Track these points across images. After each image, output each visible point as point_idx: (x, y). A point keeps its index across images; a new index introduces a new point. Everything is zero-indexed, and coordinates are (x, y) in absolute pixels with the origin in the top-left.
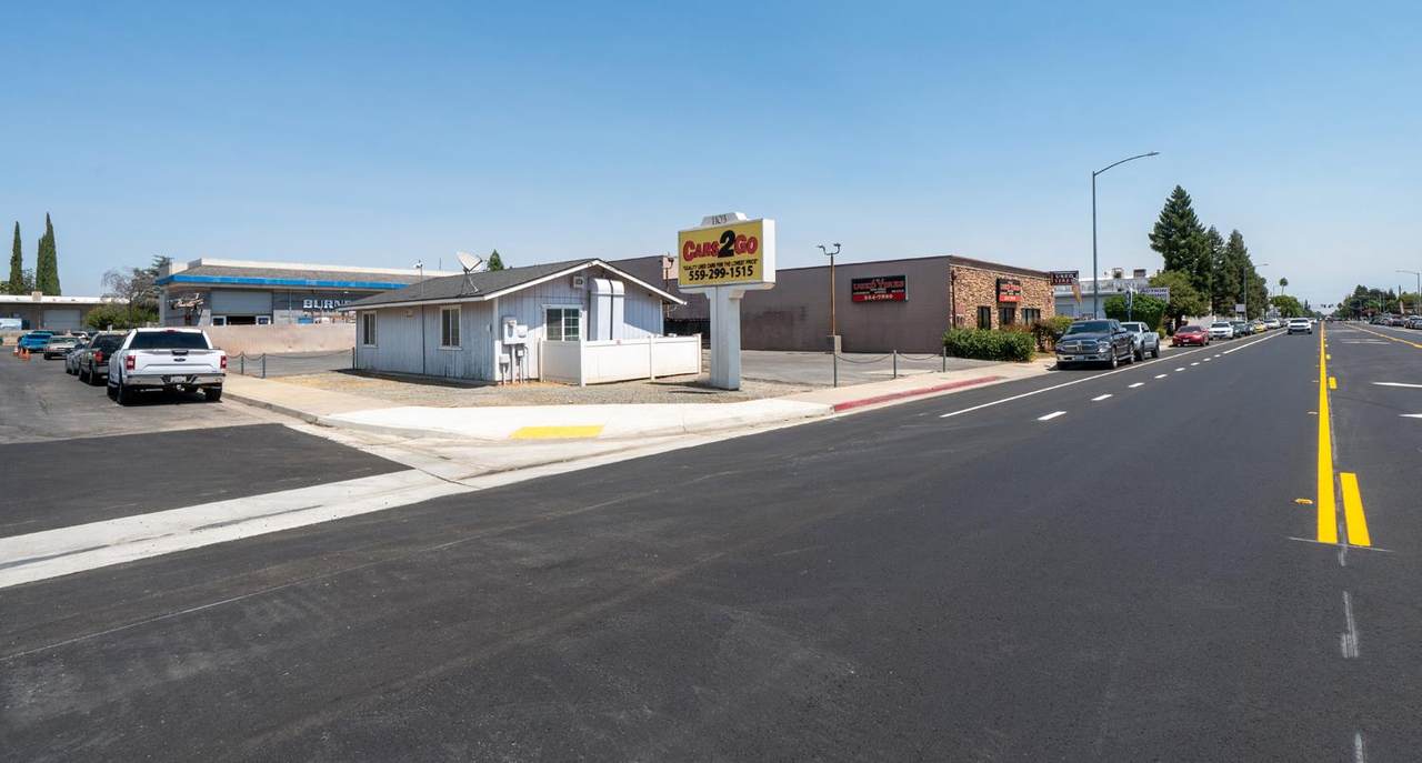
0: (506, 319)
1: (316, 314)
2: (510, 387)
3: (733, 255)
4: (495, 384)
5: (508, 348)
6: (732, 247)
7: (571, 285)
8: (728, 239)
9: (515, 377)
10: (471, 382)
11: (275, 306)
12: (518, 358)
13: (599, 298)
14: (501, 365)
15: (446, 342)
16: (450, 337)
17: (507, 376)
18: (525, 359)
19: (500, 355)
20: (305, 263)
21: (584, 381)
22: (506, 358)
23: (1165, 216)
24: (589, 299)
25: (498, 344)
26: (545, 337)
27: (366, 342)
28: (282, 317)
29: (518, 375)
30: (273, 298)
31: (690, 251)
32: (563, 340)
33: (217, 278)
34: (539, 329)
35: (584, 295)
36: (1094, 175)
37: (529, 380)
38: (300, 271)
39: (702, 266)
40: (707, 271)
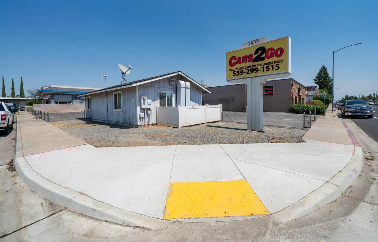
0: (142, 97)
1: (83, 101)
2: (145, 128)
3: (264, 60)
4: (137, 127)
5: (143, 110)
6: (264, 55)
7: (169, 83)
8: (260, 52)
9: (146, 123)
10: (127, 125)
11: (73, 99)
12: (148, 115)
13: (181, 88)
14: (140, 118)
15: (116, 108)
16: (117, 106)
17: (143, 123)
18: (150, 115)
19: (139, 114)
20: (82, 87)
21: (180, 125)
22: (142, 115)
23: (319, 74)
24: (177, 89)
25: (138, 108)
26: (159, 106)
27: (89, 108)
28: (75, 102)
29: (148, 122)
30: (72, 97)
31: (233, 61)
32: (166, 106)
33: (55, 91)
34: (156, 102)
35: (174, 88)
36: (334, 52)
37: (153, 124)
38: (80, 89)
39: (241, 68)
40: (245, 70)
